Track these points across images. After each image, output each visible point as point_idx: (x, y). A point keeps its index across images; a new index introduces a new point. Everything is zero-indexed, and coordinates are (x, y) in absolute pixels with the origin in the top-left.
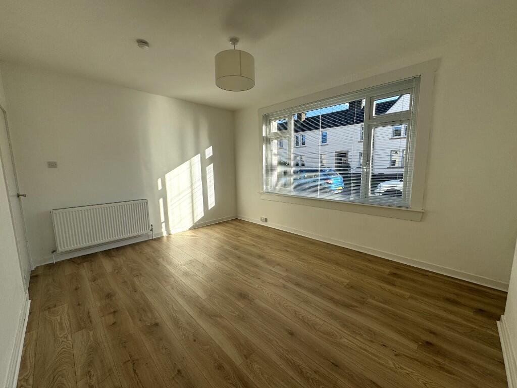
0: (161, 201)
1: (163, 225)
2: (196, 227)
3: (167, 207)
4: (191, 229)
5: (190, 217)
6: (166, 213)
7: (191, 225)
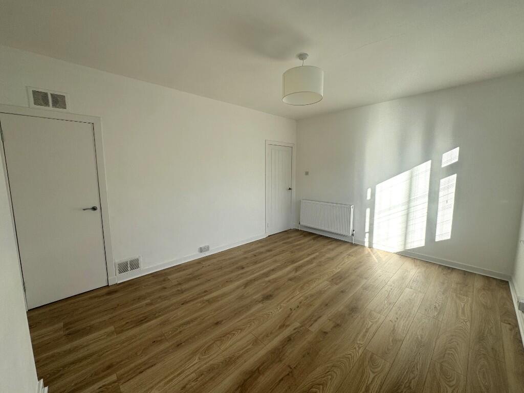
0: (368, 211)
1: (367, 235)
2: (406, 254)
3: (373, 220)
4: (399, 254)
5: (401, 239)
6: (371, 225)
7: (400, 249)
